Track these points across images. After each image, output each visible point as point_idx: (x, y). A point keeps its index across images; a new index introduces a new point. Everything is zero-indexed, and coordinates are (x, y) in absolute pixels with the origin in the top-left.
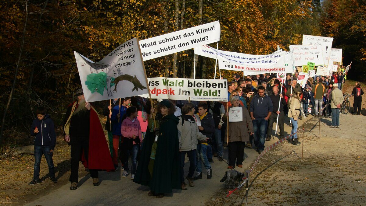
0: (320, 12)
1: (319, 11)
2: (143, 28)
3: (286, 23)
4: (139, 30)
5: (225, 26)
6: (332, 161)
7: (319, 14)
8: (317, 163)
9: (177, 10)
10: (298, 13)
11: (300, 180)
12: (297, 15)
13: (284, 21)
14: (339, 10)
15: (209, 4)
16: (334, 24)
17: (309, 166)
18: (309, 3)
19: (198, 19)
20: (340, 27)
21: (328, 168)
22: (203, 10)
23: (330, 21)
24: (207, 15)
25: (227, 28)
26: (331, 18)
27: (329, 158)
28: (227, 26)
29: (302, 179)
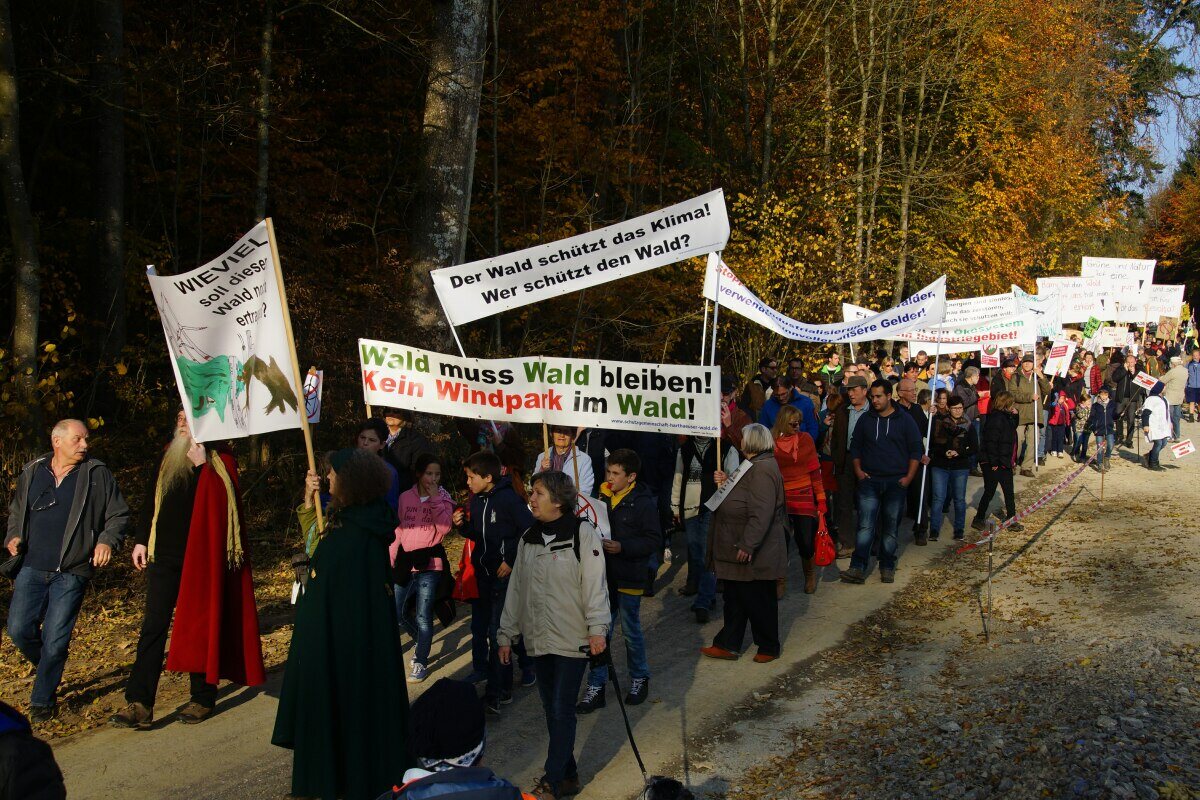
0: (1144, 218)
1: (1142, 216)
2: (795, 258)
3: (1072, 242)
4: (790, 263)
5: (951, 252)
6: (1163, 505)
7: (1141, 221)
8: (1131, 509)
9: (860, 222)
10: (1097, 222)
11: (1097, 541)
12: (1095, 226)
13: (1067, 237)
14: (1184, 213)
15: (921, 211)
16: (1172, 241)
17: (1114, 514)
18: (1120, 202)
19: (901, 239)
20: (1184, 245)
21: (1155, 518)
22: (908, 223)
23: (1164, 236)
24: (916, 232)
25: (955, 254)
26: (1167, 228)
27: (1158, 499)
28: (956, 250)
29: (1101, 539)
